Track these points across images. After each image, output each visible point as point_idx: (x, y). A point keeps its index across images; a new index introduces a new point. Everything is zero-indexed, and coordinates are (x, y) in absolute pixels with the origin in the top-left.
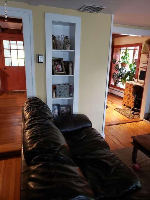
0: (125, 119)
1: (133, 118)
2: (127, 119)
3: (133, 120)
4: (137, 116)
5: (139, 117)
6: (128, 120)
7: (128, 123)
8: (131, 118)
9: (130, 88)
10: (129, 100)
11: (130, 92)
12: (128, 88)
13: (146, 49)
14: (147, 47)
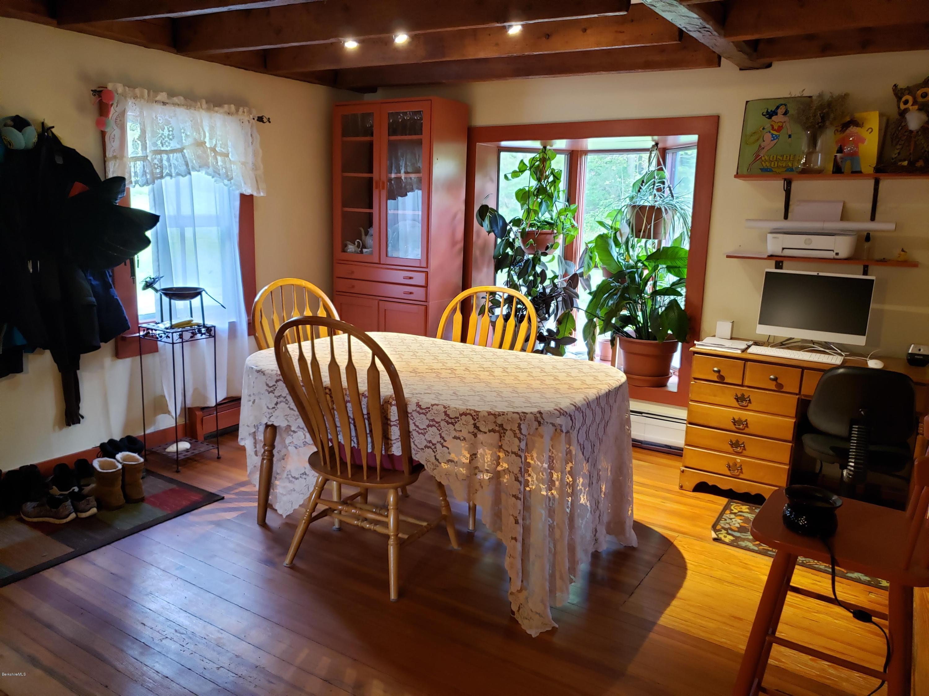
9: (742, 386)
10: (738, 454)
11: (744, 408)
12: (726, 381)
13: (765, 150)
14: (772, 140)
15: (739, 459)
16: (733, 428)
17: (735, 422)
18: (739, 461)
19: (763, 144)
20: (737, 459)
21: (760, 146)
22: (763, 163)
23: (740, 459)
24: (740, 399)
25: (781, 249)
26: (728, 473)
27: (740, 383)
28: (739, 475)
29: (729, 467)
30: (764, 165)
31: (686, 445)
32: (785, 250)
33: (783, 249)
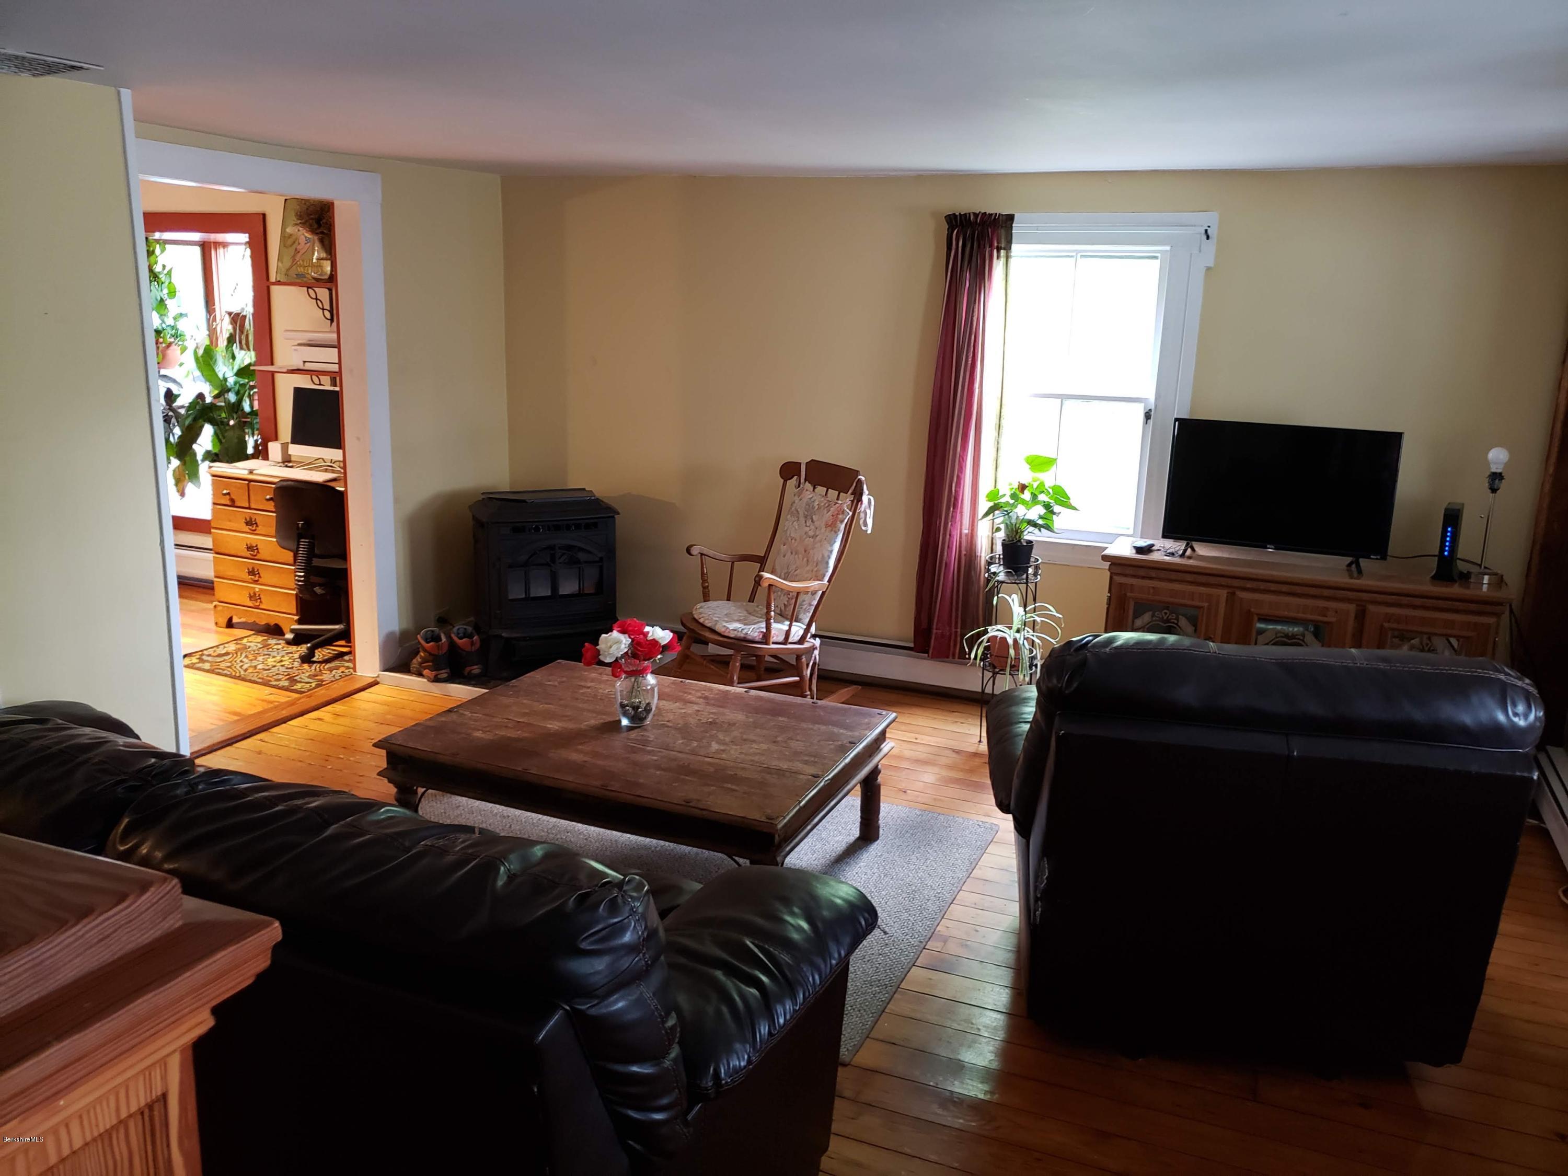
0: (271, 702)
1: (318, 686)
2: (283, 697)
3: (323, 694)
4: (337, 668)
5: (348, 668)
6: (292, 703)
7: (302, 714)
8: (308, 686)
9: (249, 508)
10: (256, 582)
11: (253, 532)
12: (236, 505)
13: (300, 254)
14: (306, 244)
15: (257, 587)
16: (248, 554)
17: (250, 548)
18: (257, 590)
19: (299, 247)
20: (255, 588)
21: (296, 249)
22: (298, 268)
23: (259, 588)
24: (249, 523)
25: (302, 362)
26: (250, 604)
27: (247, 505)
28: (259, 605)
29: (251, 597)
30: (299, 270)
31: (216, 577)
32: (307, 363)
33: (305, 362)
